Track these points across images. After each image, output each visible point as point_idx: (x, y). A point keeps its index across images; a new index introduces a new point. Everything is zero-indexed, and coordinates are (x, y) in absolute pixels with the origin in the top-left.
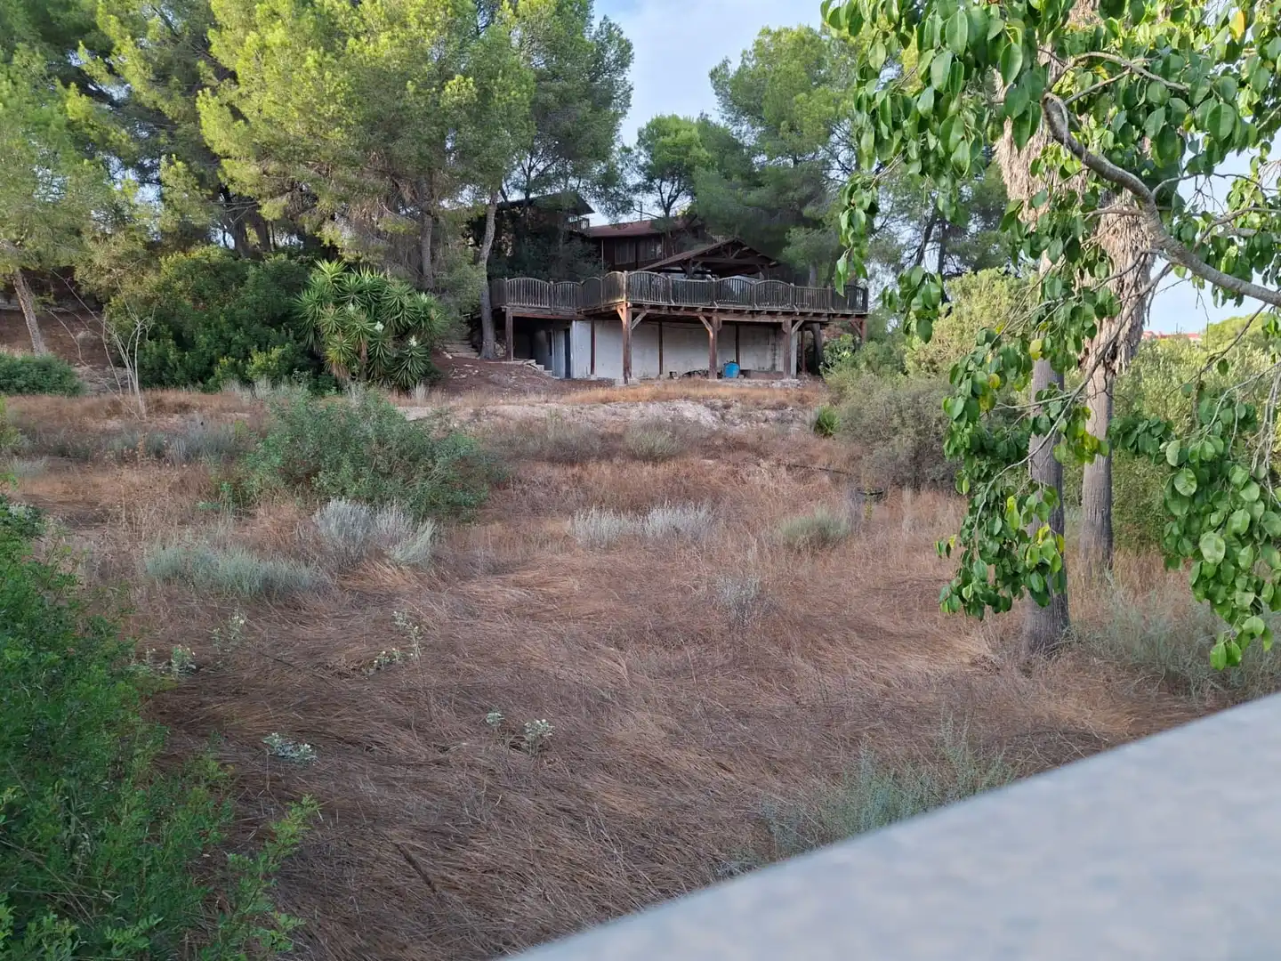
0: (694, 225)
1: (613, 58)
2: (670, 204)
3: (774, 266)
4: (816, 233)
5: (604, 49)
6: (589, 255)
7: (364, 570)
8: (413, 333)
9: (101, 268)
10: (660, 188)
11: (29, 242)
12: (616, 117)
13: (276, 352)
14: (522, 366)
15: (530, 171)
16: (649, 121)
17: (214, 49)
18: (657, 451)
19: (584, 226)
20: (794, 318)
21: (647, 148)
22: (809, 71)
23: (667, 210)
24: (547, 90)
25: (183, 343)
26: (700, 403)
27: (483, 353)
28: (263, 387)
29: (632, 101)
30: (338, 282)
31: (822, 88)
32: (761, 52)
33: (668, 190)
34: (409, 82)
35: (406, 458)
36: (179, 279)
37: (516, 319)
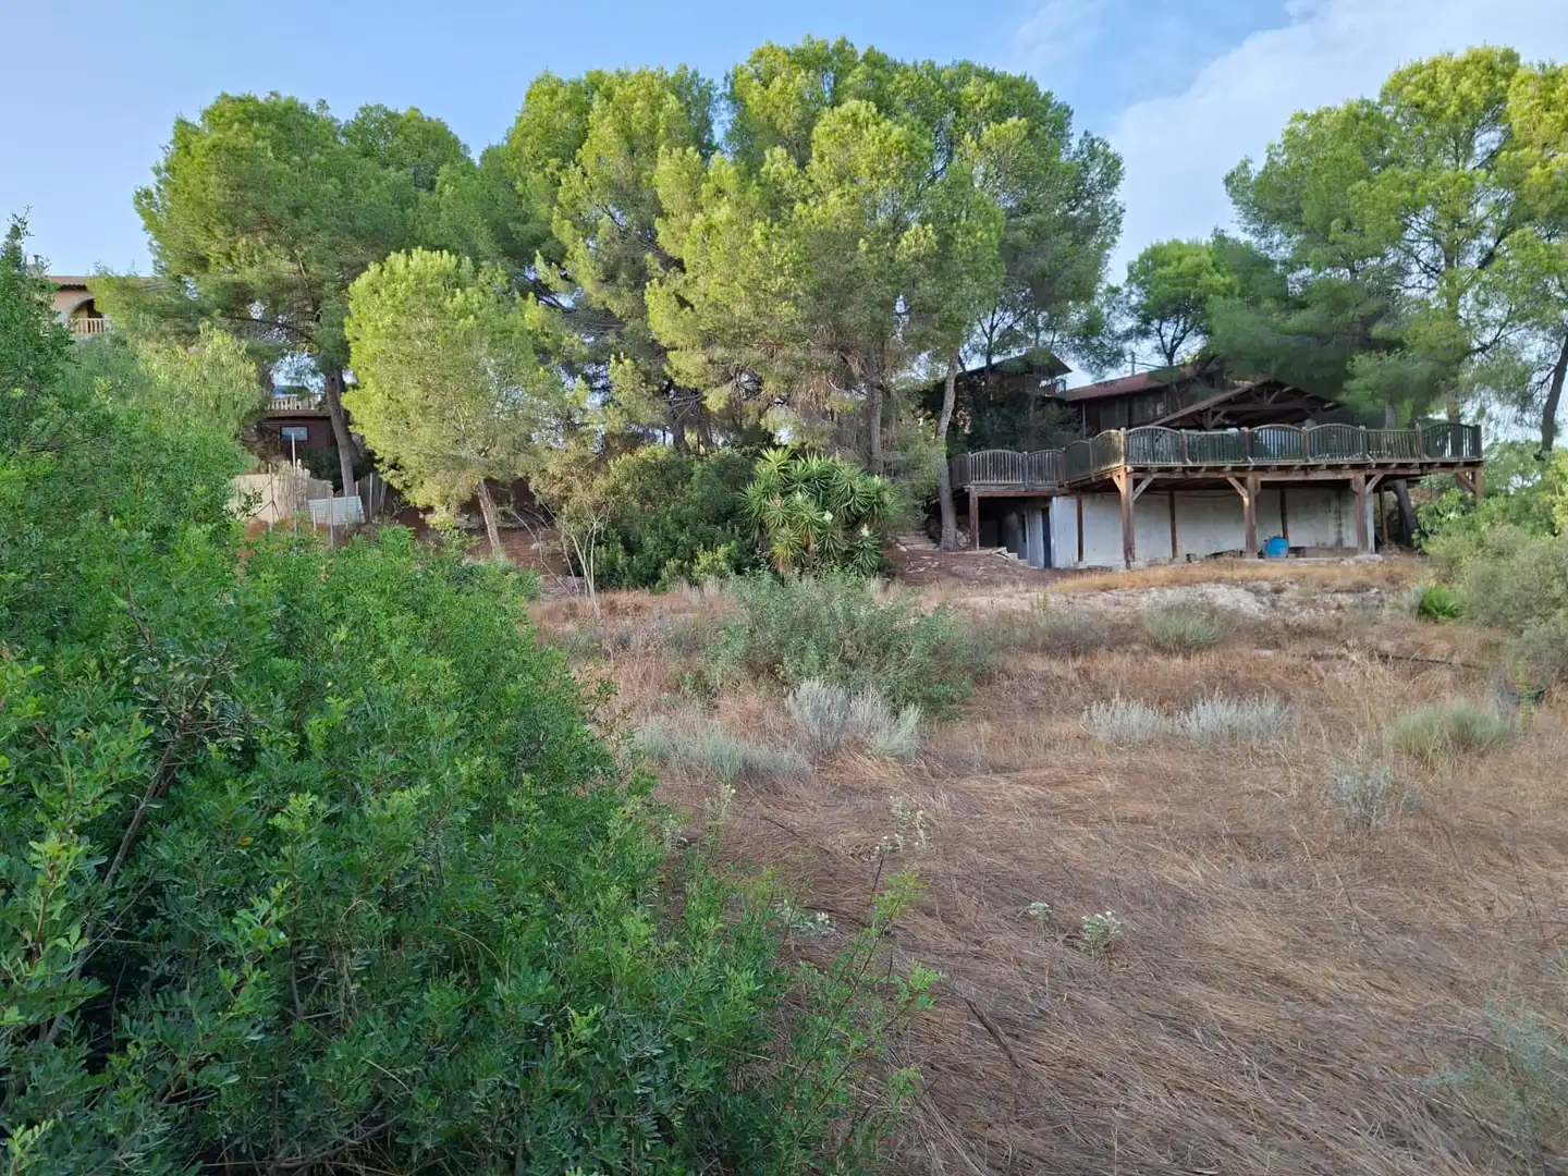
0: (1209, 369)
1: (1099, 177)
2: (1174, 349)
3: (1331, 408)
4: (1391, 360)
5: (1087, 169)
6: (1069, 421)
7: (843, 762)
8: (866, 521)
9: (554, 477)
10: (1159, 330)
11: (493, 452)
12: (1104, 246)
13: (722, 550)
14: (990, 555)
15: (991, 332)
16: (1142, 251)
17: (660, 239)
18: (1189, 639)
19: (1060, 388)
20: (1368, 472)
21: (1141, 285)
22: (1366, 152)
23: (1170, 356)
24: (1016, 228)
25: (630, 549)
26: (1237, 586)
27: (942, 543)
28: (711, 586)
29: (1122, 227)
30: (784, 471)
31: (1388, 171)
32: (1293, 142)
33: (1171, 332)
34: (862, 240)
35: (875, 644)
36: (627, 480)
37: (981, 500)
